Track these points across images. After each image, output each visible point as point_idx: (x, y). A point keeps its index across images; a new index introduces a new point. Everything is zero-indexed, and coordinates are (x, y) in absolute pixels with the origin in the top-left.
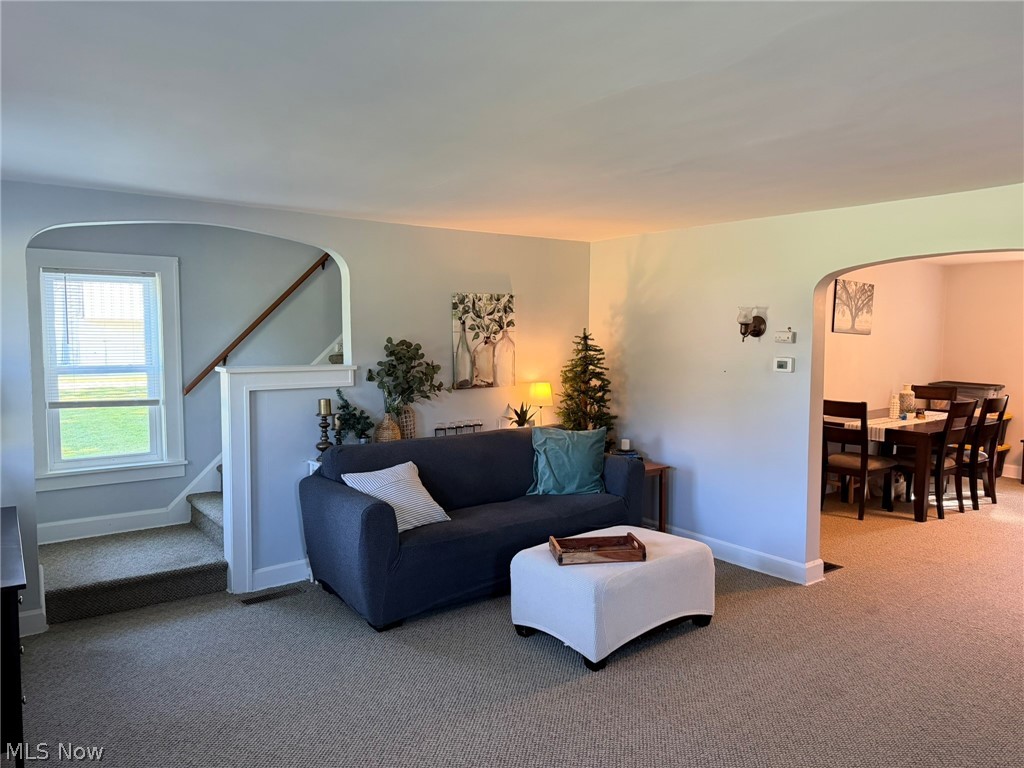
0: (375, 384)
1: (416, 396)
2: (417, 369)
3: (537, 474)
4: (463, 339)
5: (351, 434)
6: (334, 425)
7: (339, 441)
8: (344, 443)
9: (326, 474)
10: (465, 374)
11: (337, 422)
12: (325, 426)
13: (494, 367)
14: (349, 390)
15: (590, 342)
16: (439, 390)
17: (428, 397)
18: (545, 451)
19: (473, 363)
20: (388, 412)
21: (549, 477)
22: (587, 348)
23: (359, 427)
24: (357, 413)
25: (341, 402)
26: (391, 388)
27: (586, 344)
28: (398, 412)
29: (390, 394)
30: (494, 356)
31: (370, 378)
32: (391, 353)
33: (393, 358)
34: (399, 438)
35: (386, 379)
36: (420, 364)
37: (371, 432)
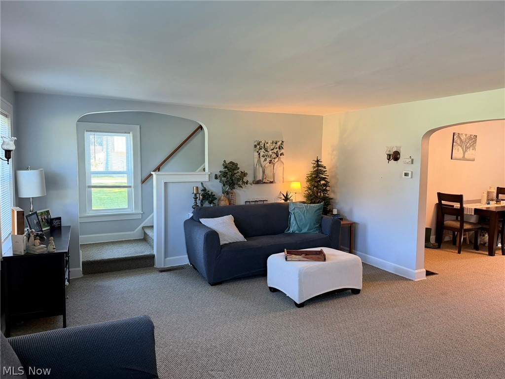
0: (218, 181)
1: (236, 186)
2: (237, 174)
3: (290, 223)
4: (259, 161)
5: (207, 202)
6: (200, 198)
7: (202, 205)
8: (204, 206)
9: (195, 219)
10: (260, 177)
11: (201, 197)
12: (196, 198)
13: (274, 174)
14: (207, 183)
15: (319, 163)
16: (247, 184)
17: (242, 187)
18: (294, 213)
19: (264, 172)
20: (223, 193)
21: (295, 225)
22: (318, 166)
23: (210, 199)
24: (210, 193)
25: (203, 188)
26: (225, 182)
27: (318, 164)
28: (228, 193)
29: (224, 185)
30: (274, 169)
31: (216, 178)
32: (226, 167)
33: (226, 169)
34: (228, 204)
35: (223, 179)
36: (238, 172)
37: (216, 202)
